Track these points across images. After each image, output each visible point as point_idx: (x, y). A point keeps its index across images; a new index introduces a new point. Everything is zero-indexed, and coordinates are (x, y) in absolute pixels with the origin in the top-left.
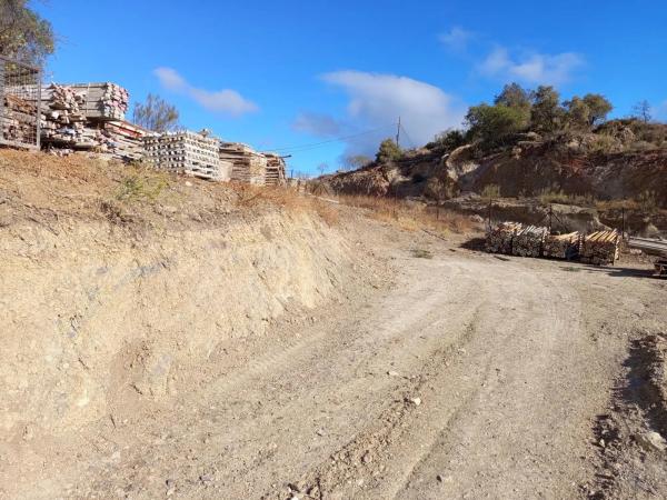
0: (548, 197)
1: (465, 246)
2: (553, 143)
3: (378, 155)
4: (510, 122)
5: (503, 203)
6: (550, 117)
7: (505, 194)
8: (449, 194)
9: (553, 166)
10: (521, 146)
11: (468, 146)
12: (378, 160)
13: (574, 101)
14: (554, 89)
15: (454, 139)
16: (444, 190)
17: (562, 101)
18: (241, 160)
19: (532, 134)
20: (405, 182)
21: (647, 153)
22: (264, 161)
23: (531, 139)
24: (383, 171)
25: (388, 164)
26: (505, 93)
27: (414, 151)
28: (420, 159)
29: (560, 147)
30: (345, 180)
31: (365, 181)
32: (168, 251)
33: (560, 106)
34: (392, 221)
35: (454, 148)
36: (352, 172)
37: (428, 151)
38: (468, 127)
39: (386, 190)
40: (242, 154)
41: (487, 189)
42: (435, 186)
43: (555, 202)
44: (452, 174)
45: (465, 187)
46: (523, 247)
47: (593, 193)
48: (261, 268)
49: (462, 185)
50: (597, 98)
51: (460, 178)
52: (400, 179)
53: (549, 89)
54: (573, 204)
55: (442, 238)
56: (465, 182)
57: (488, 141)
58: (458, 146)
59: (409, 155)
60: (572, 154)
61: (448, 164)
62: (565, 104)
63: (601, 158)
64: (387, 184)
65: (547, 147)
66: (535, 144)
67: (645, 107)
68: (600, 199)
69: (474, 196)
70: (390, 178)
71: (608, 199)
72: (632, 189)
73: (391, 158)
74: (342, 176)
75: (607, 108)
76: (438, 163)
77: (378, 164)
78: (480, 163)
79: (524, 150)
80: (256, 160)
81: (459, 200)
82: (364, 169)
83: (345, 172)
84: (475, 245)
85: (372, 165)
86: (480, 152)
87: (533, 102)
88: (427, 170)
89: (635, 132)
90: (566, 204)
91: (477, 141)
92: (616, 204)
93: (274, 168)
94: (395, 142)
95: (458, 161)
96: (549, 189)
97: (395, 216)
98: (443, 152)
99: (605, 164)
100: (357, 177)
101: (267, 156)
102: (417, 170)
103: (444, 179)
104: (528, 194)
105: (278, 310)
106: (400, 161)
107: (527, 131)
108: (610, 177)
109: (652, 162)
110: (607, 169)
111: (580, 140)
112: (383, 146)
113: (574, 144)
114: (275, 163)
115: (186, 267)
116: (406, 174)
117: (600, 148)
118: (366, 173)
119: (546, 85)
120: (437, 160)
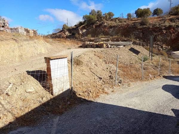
0: (101, 37)
1: (79, 47)
2: (101, 24)
3: (63, 28)
4: (92, 19)
5: (92, 39)
6: (101, 18)
7: (92, 36)
8: (80, 37)
9: (102, 29)
10: (95, 25)
11: (84, 25)
12: (63, 30)
13: (105, 14)
14: (101, 11)
15: (81, 24)
16: (79, 37)
17: (103, 14)
18: (27, 31)
19: (97, 22)
20: (70, 35)
21: (119, 25)
22: (33, 31)
23: (97, 23)
24: (64, 32)
25: (65, 31)
26: (92, 11)
27: (71, 27)
28: (73, 29)
29: (103, 25)
30: (55, 35)
31: (60, 35)
32: (22, 44)
33: (102, 15)
34: (64, 43)
35: (80, 26)
36: (57, 33)
37: (75, 27)
38: (83, 21)
39: (65, 37)
40: (27, 30)
41: (88, 35)
42: (77, 36)
43: (102, 37)
44: (81, 32)
45: (84, 35)
46: (89, 46)
47: (109, 35)
48: (35, 47)
49: (83, 35)
50: (111, 13)
51: (83, 33)
52: (69, 34)
53: (100, 11)
54: (106, 38)
55: (75, 46)
56: (84, 34)
57: (88, 24)
58: (81, 25)
59: (70, 28)
60: (105, 26)
61: (79, 30)
62: (104, 14)
63: (111, 27)
64: (66, 36)
65: (100, 25)
66: (98, 24)
67: (122, 14)
68: (111, 36)
69: (86, 37)
70: (66, 34)
71: (112, 36)
72: (117, 33)
73: (66, 29)
74: (54, 34)
75: (113, 15)
76: (77, 30)
77: (63, 31)
78: (87, 29)
79: (95, 26)
80: (31, 31)
81: (83, 38)
82: (59, 32)
83: (54, 33)
84: (81, 47)
85: (61, 31)
86: (86, 27)
87: (97, 14)
88: (75, 32)
89: (118, 21)
90: (104, 38)
91: (86, 24)
92: (114, 37)
93: (35, 32)
94: (67, 25)
95: (82, 29)
96: (101, 35)
97: (65, 42)
98: (78, 27)
99: (112, 28)
100: (58, 34)
101: (33, 30)
102: (73, 32)
103: (79, 34)
104: (97, 36)
105: (39, 53)
106: (68, 30)
107: (97, 21)
108: (113, 31)
109: (120, 27)
110: (112, 29)
111: (107, 23)
112: (63, 26)
113: (106, 24)
114: (35, 31)
115: (24, 47)
116: (70, 33)
117: (111, 25)
118: (60, 33)
119: (99, 10)
120: (77, 29)
